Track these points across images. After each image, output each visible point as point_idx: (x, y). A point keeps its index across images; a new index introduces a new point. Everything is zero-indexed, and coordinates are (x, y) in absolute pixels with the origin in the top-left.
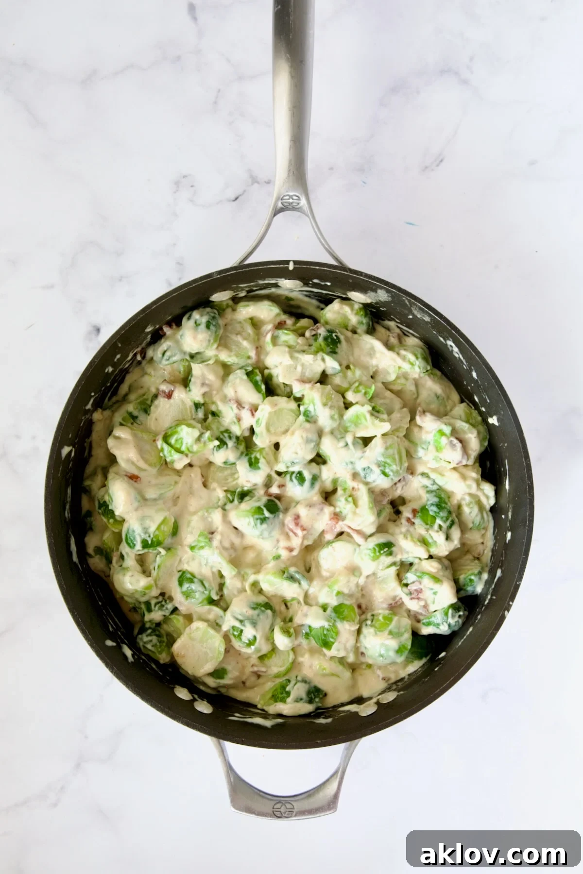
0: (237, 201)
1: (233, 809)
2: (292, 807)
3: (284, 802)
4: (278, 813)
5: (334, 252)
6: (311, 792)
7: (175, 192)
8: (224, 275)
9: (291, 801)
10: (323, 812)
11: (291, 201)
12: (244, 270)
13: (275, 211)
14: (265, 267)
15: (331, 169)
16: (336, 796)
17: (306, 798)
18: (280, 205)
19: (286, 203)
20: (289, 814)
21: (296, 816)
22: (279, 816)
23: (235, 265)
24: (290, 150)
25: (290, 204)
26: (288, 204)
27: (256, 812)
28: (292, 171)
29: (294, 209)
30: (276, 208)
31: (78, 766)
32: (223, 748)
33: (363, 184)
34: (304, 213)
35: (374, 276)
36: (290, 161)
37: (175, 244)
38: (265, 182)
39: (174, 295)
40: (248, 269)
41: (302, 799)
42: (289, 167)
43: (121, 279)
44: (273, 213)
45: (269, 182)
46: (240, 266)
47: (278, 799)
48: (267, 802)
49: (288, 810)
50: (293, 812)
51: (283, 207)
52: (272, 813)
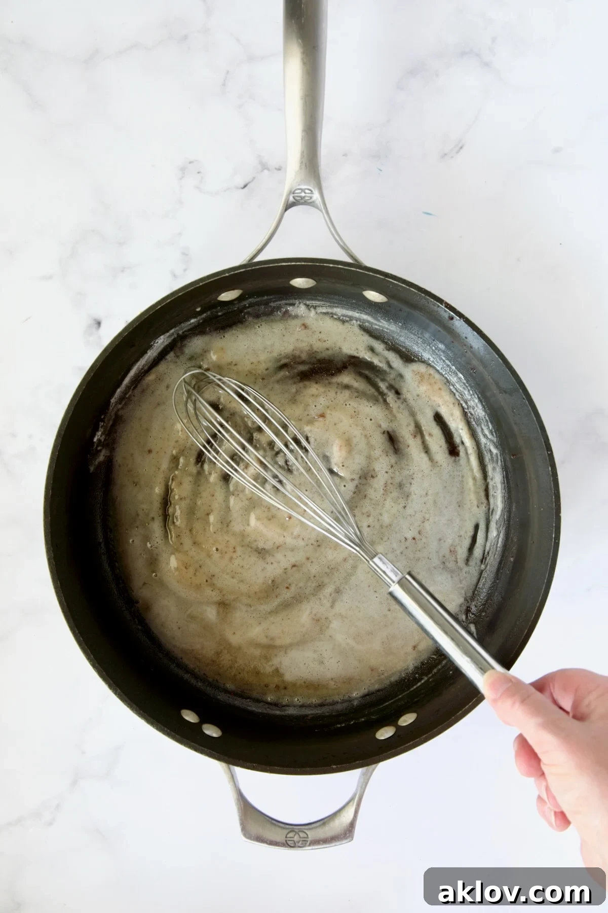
0: (246, 188)
1: (244, 839)
2: (306, 836)
3: (297, 831)
4: (291, 842)
5: (348, 248)
6: (325, 820)
7: (181, 179)
8: (233, 273)
9: (305, 829)
10: (338, 840)
11: (303, 194)
12: (253, 268)
13: (287, 205)
14: (276, 265)
15: (345, 155)
16: (352, 825)
17: (320, 826)
18: (291, 199)
19: (298, 197)
20: (304, 843)
21: (310, 845)
22: (292, 845)
23: (245, 262)
24: (302, 141)
25: (302, 198)
26: (300, 198)
27: (268, 842)
28: (304, 162)
29: (306, 203)
30: (287, 203)
31: (75, 783)
32: (233, 773)
33: (379, 172)
34: (317, 207)
35: (391, 275)
36: (302, 153)
37: (180, 234)
38: (276, 169)
39: (180, 294)
40: (258, 267)
41: (317, 827)
42: (301, 158)
43: (123, 270)
44: (285, 208)
45: (279, 169)
46: (250, 264)
47: (291, 827)
48: (279, 830)
49: (302, 839)
50: (307, 841)
51: (294, 201)
52: (285, 842)
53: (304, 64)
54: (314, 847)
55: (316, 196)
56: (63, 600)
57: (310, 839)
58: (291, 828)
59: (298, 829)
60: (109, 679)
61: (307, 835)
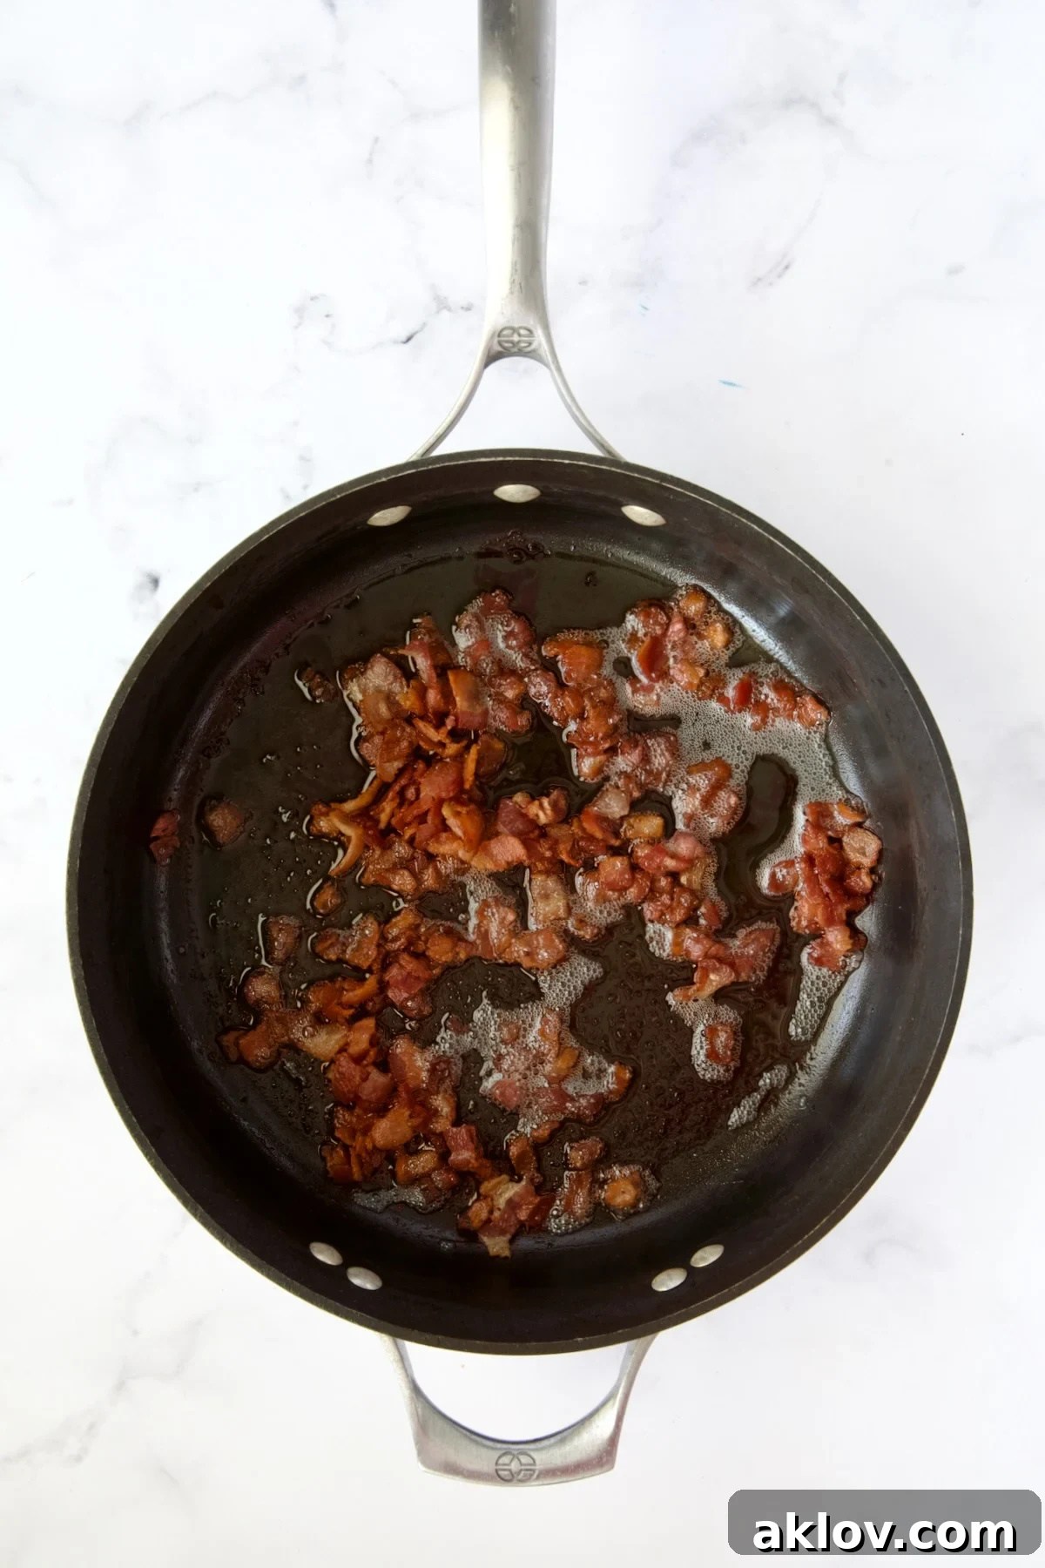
0: (411, 342)
1: (422, 1468)
2: (531, 1461)
3: (516, 1452)
4: (506, 1473)
5: (597, 432)
6: (565, 1434)
7: (296, 327)
8: (393, 476)
9: (529, 1449)
10: (588, 1470)
11: (516, 338)
12: (430, 467)
13: (488, 357)
14: (470, 461)
15: (583, 283)
16: (613, 1441)
17: (556, 1444)
18: (496, 347)
19: (507, 342)
20: (527, 1475)
21: (538, 1479)
22: (508, 1479)
23: (414, 458)
24: (513, 243)
25: (514, 344)
26: (510, 345)
27: (465, 1472)
28: (517, 280)
29: (521, 353)
30: (489, 353)
31: (120, 1386)
32: (403, 1353)
33: (642, 310)
34: (539, 359)
35: (672, 477)
36: (514, 264)
37: (296, 423)
38: (462, 308)
39: (301, 515)
40: (438, 466)
41: (550, 1446)
42: (512, 275)
43: (197, 488)
44: (484, 362)
45: (468, 309)
46: (424, 460)
47: (505, 1446)
48: (484, 1452)
49: (523, 1467)
50: (534, 1471)
51: (500, 349)
52: (494, 1473)
53: (516, 108)
54: (546, 1480)
55: (539, 340)
56: (102, 1051)
57: (538, 1467)
58: (505, 1449)
59: (518, 1450)
60: (183, 1189)
61: (534, 1462)
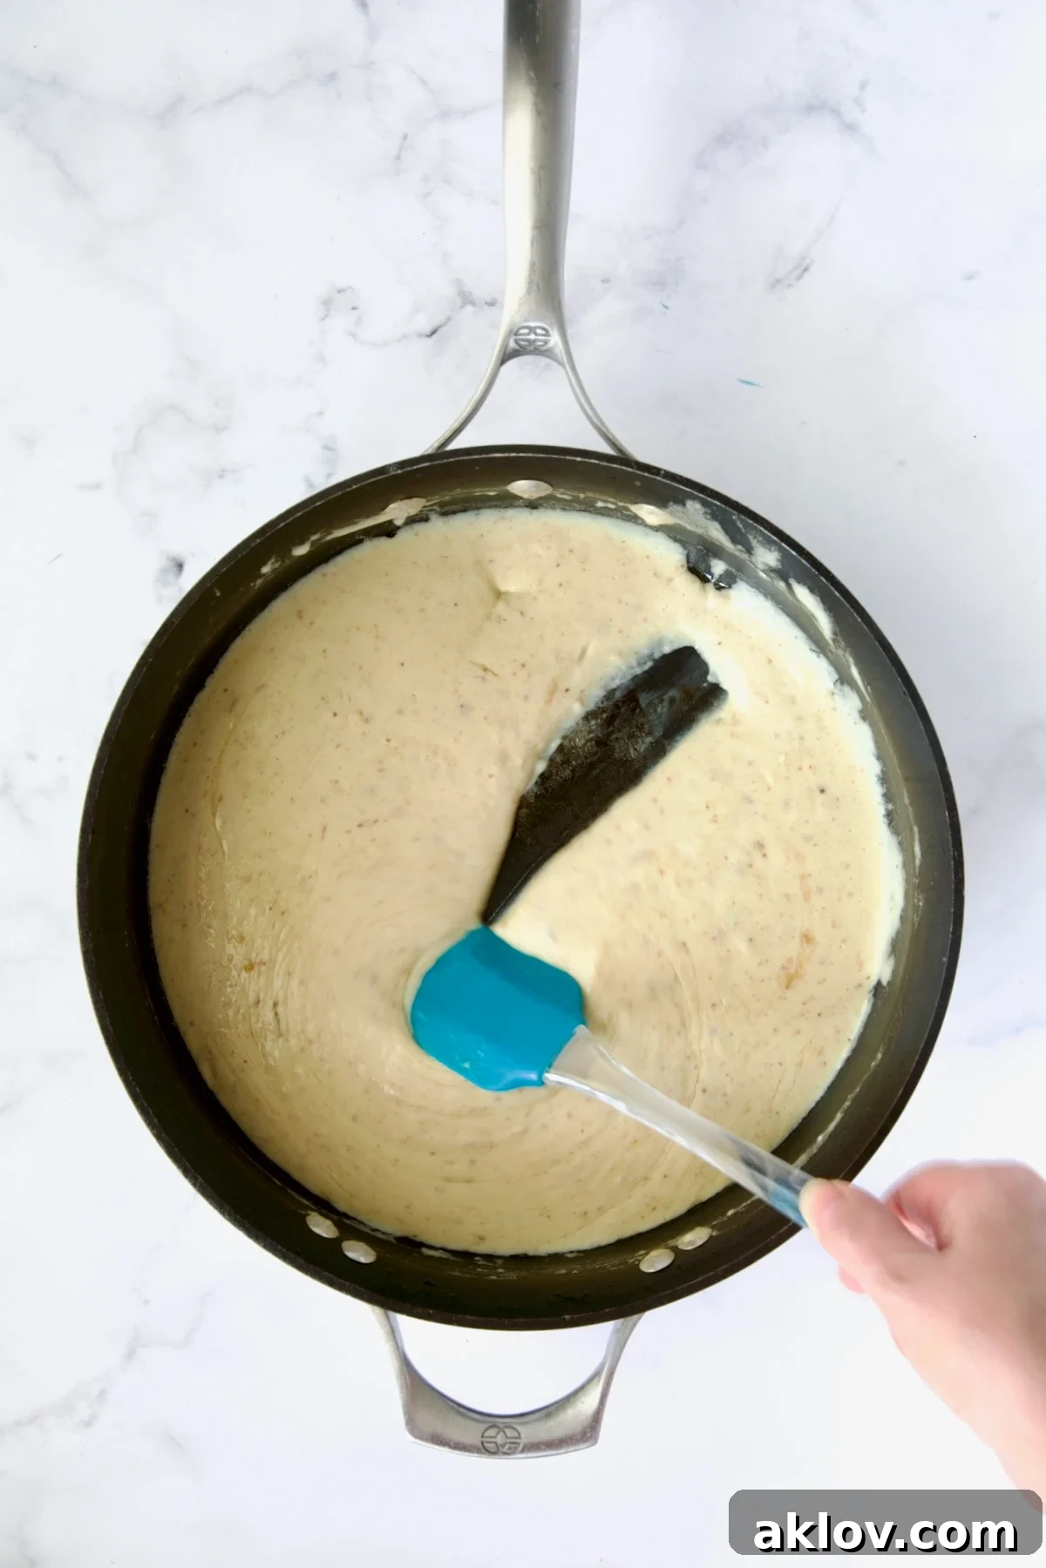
0: (435, 336)
1: (410, 1438)
2: (516, 1435)
3: (501, 1426)
4: (491, 1445)
5: (608, 430)
6: (550, 1408)
7: (323, 319)
8: (409, 469)
9: (516, 1424)
10: (571, 1444)
11: (532, 337)
12: (445, 461)
13: (505, 355)
14: (484, 456)
15: (605, 281)
16: (596, 1417)
17: (537, 1420)
18: (512, 345)
19: (523, 340)
20: (512, 1448)
21: (522, 1451)
22: (492, 1450)
23: (430, 451)
24: (532, 244)
25: (531, 342)
26: (527, 343)
27: (451, 1444)
28: (535, 283)
29: (537, 352)
30: (505, 350)
31: (131, 1354)
32: (394, 1325)
33: (663, 309)
34: (556, 358)
35: (681, 477)
36: (533, 265)
37: (321, 413)
38: (486, 302)
39: (318, 504)
40: (452, 460)
42: (530, 275)
43: (222, 474)
44: (500, 359)
45: (492, 304)
46: (439, 454)
47: (489, 1419)
48: (469, 1424)
49: (509, 1440)
50: (519, 1444)
51: (518, 348)
52: (480, 1445)
53: (539, 113)
54: (530, 1455)
55: (555, 339)
56: (108, 1022)
57: (523, 1441)
58: (491, 1422)
59: (503, 1423)
60: (183, 1159)
61: (519, 1433)
